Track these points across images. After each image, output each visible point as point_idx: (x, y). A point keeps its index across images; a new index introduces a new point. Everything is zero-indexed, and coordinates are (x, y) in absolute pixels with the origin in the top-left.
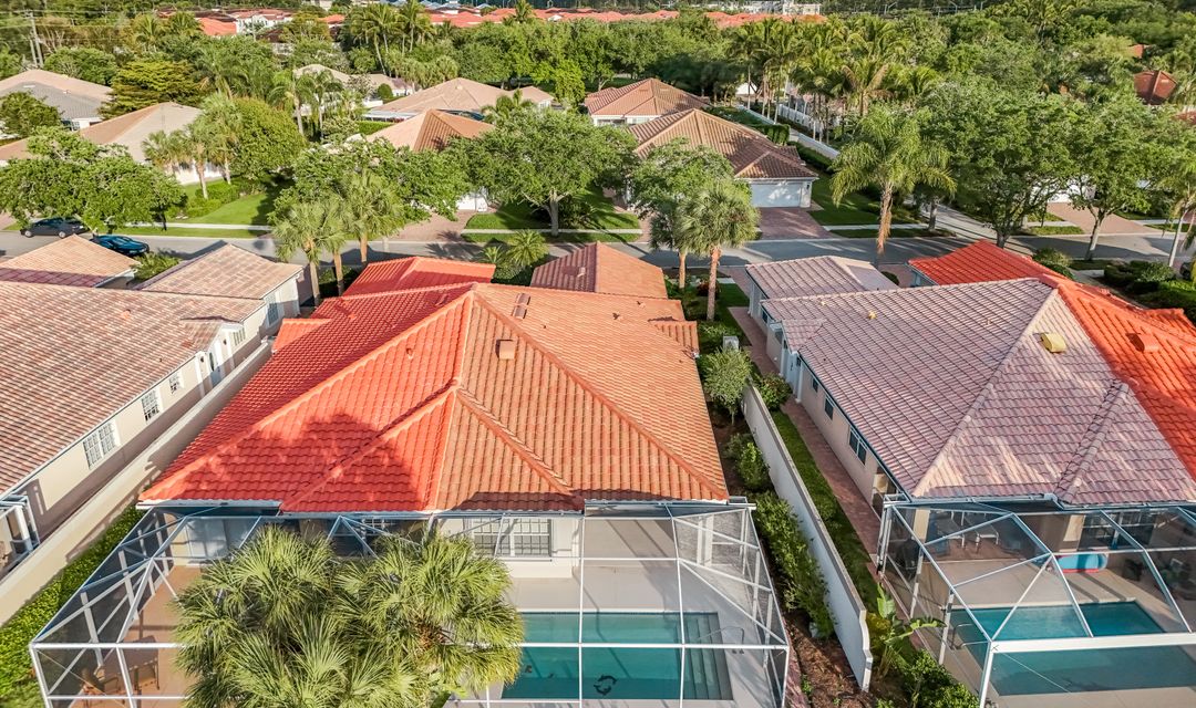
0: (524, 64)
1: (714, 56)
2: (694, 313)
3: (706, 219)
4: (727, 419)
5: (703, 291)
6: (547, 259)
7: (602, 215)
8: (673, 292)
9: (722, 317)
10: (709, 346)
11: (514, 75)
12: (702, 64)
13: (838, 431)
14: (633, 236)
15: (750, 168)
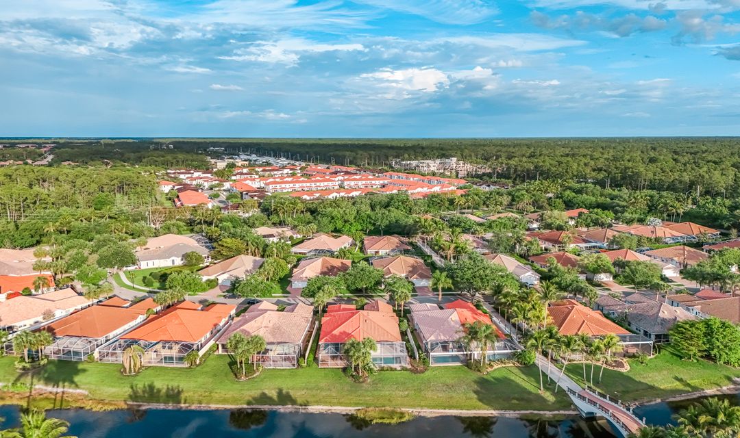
0: (339, 224)
1: (409, 223)
2: (399, 315)
3: (400, 296)
4: (404, 334)
5: (401, 311)
6: (366, 304)
7: (376, 289)
8: (394, 311)
9: (405, 316)
10: (400, 321)
11: (336, 228)
12: (406, 226)
13: (422, 335)
14: (384, 296)
15: (415, 276)
